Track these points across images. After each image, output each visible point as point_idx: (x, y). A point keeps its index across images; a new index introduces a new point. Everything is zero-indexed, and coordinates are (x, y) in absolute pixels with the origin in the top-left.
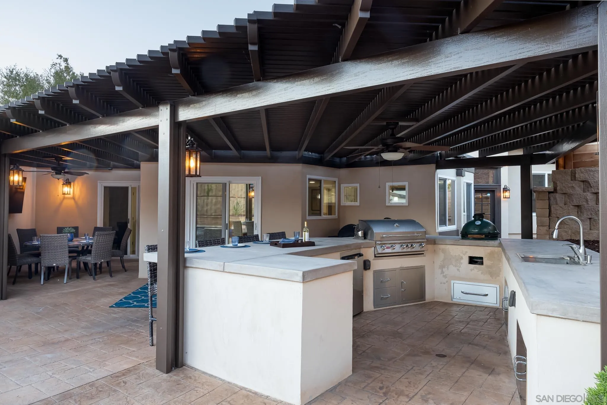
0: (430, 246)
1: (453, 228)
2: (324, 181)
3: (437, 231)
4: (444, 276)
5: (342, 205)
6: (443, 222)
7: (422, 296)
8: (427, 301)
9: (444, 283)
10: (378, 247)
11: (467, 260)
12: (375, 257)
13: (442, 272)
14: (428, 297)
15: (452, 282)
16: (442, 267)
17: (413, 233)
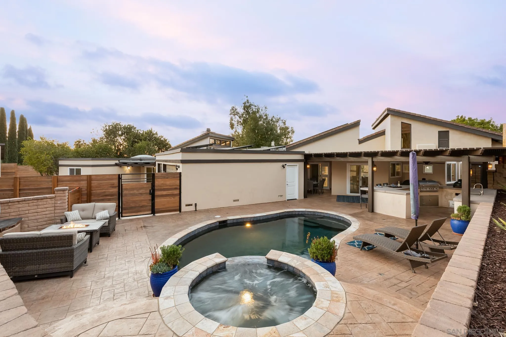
0: (441, 189)
1: (453, 182)
2: (397, 164)
3: (446, 184)
4: (446, 199)
5: (403, 172)
6: (449, 180)
7: (437, 204)
8: (439, 206)
9: (446, 201)
10: (421, 189)
11: (455, 194)
12: (420, 191)
13: (445, 198)
14: (440, 205)
15: (449, 201)
16: (445, 196)
17: (434, 185)
